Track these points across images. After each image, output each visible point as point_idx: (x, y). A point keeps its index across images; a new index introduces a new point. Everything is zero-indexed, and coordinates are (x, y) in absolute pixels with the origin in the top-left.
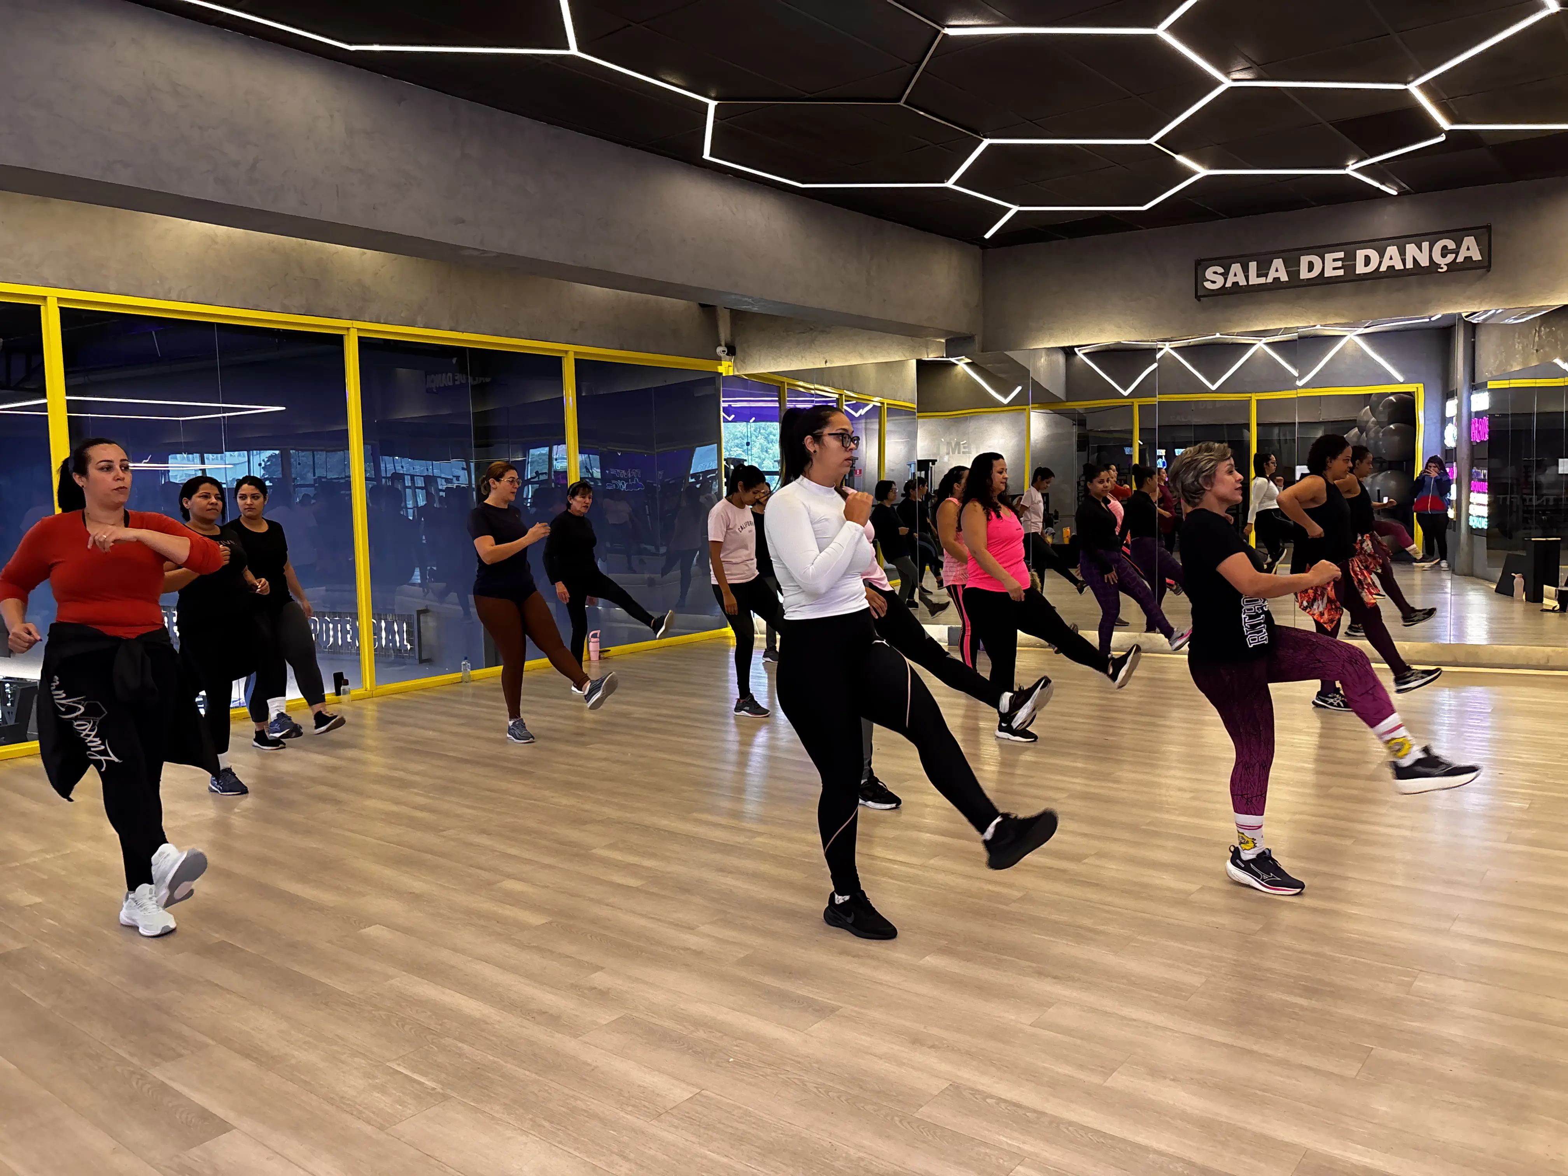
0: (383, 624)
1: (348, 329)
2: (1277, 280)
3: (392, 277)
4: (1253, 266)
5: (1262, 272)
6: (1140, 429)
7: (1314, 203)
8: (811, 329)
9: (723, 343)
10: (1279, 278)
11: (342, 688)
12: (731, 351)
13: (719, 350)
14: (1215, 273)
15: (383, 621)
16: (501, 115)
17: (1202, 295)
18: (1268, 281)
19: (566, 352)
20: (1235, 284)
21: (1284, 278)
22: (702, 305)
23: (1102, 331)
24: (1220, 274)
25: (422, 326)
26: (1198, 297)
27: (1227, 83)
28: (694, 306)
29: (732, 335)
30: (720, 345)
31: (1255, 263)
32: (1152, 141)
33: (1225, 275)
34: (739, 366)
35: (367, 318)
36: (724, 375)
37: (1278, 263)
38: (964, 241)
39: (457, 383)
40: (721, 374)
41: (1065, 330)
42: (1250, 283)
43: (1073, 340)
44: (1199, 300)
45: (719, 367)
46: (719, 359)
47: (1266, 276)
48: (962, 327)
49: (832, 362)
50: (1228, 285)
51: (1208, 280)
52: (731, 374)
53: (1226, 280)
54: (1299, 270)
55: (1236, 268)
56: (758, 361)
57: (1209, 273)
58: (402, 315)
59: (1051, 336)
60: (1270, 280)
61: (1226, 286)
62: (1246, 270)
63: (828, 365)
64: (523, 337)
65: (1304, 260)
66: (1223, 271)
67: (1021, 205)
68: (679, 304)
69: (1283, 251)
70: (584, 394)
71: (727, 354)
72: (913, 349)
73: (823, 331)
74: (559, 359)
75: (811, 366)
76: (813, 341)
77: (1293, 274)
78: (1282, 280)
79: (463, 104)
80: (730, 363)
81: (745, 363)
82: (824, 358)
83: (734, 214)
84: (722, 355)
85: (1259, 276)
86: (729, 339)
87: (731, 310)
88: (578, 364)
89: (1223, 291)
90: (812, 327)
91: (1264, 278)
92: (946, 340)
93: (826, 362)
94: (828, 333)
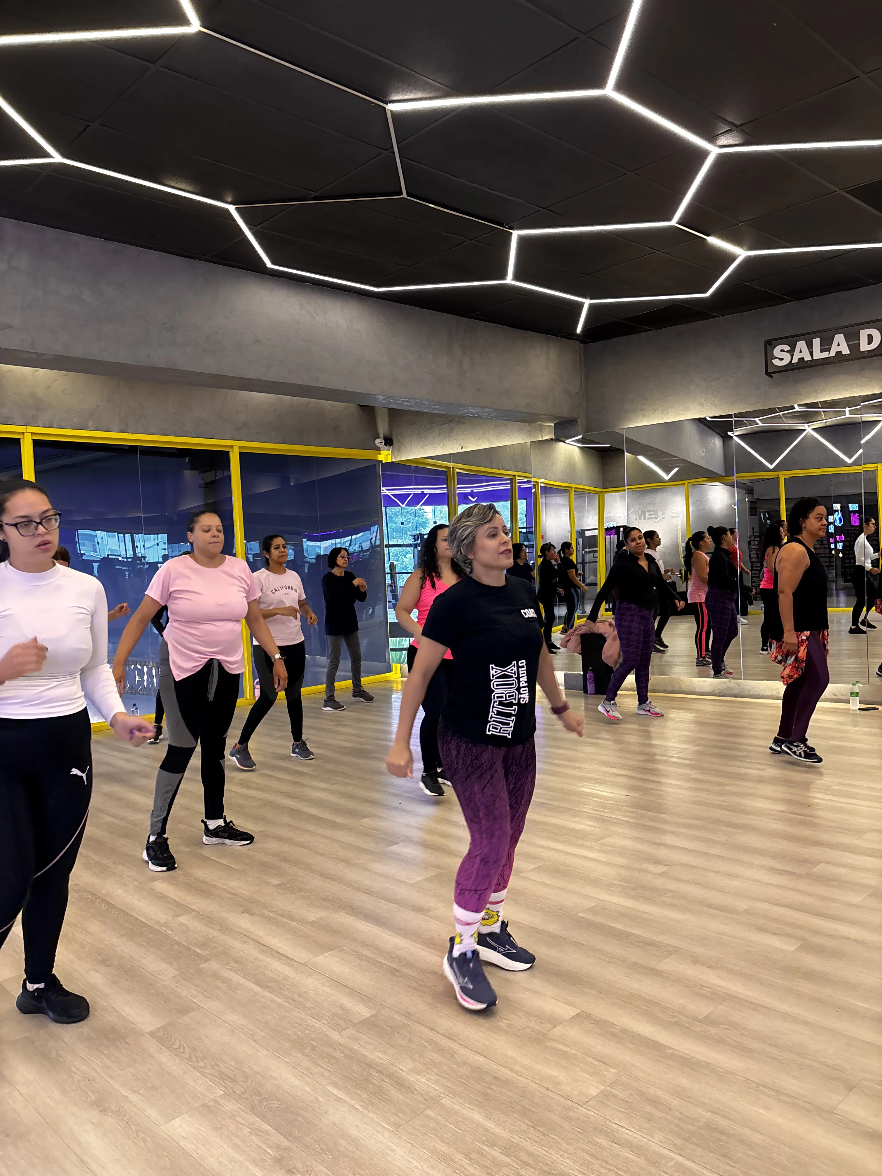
1: (23, 433)
2: (839, 353)
3: (66, 391)
4: (816, 342)
5: (826, 346)
7: (871, 281)
8: (450, 421)
9: (382, 436)
10: (841, 352)
12: (389, 442)
13: (377, 441)
14: (782, 351)
17: (771, 372)
18: (830, 356)
19: (232, 447)
20: (801, 359)
21: (846, 351)
22: (359, 405)
23: (687, 409)
25: (94, 428)
26: (769, 374)
27: (714, 151)
28: (353, 408)
29: (391, 429)
30: (379, 438)
31: (819, 339)
32: (674, 222)
33: (791, 352)
34: (396, 454)
35: (40, 423)
36: (384, 462)
37: (840, 338)
38: (562, 337)
40: (382, 461)
41: (655, 410)
42: (814, 359)
43: (662, 418)
44: (772, 377)
45: (379, 456)
46: (379, 449)
47: (829, 350)
48: (565, 413)
49: (466, 447)
50: (795, 360)
51: (777, 358)
52: (389, 460)
53: (792, 356)
54: (860, 343)
55: (801, 345)
56: (410, 449)
57: (777, 352)
58: (75, 420)
59: (644, 416)
60: (833, 354)
61: (793, 362)
62: (810, 346)
63: (464, 450)
65: (864, 334)
66: (789, 349)
67: (592, 299)
68: (340, 405)
69: (844, 327)
71: (385, 445)
72: (530, 433)
73: (459, 422)
74: (225, 453)
75: (451, 452)
76: (451, 431)
77: (854, 347)
78: (844, 353)
80: (388, 452)
81: (400, 451)
82: (461, 444)
84: (380, 445)
85: (822, 351)
86: (387, 432)
87: (389, 409)
88: (243, 456)
89: (790, 368)
90: (451, 419)
91: (828, 352)
92: (555, 424)
93: (462, 448)
94: (463, 423)
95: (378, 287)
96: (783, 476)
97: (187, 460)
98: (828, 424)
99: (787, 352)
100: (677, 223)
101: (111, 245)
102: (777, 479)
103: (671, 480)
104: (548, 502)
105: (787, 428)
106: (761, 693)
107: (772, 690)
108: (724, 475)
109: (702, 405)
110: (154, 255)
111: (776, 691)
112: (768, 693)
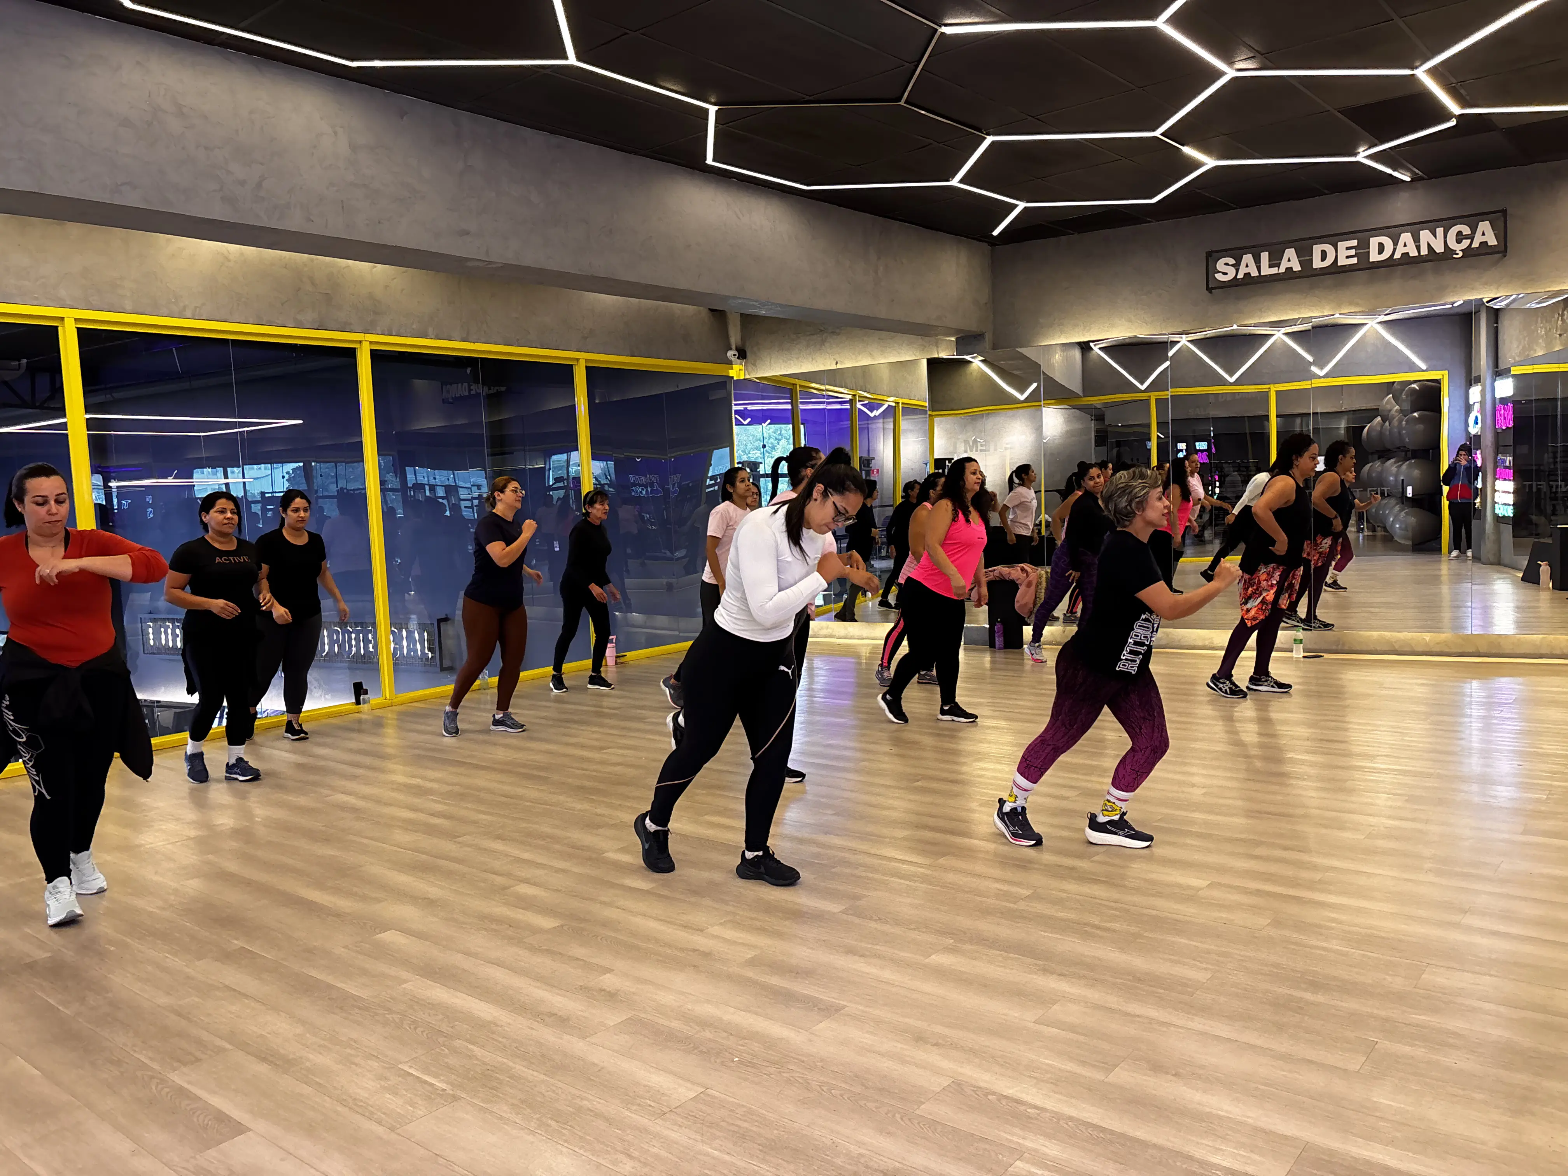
0: (404, 633)
1: (360, 342)
2: (1289, 269)
3: (403, 290)
4: (1265, 256)
5: (1275, 262)
6: (1157, 423)
7: (1326, 191)
8: (821, 331)
9: (734, 347)
10: (1291, 268)
11: (361, 698)
12: (742, 355)
13: (730, 353)
14: (1226, 264)
15: (404, 630)
16: (503, 126)
17: (1213, 287)
18: (1280, 272)
19: (577, 360)
20: (1247, 275)
21: (1297, 267)
22: (712, 310)
23: (1112, 326)
25: (433, 337)
26: (1209, 290)
27: (1230, 73)
28: (704, 312)
29: (743, 339)
30: (731, 349)
31: (1267, 253)
32: (1157, 133)
33: (1237, 266)
34: (750, 369)
35: (379, 330)
36: (735, 379)
37: (1290, 253)
38: (972, 238)
39: (473, 392)
40: (732, 377)
41: (1076, 325)
42: (1262, 274)
44: (1211, 292)
45: (730, 371)
46: (730, 363)
47: (1278, 266)
48: (971, 325)
49: (842, 363)
50: (1241, 276)
51: (1219, 272)
52: (742, 377)
53: (1237, 271)
54: (1312, 259)
55: (1248, 258)
56: (768, 363)
57: (1220, 265)
58: (414, 326)
59: (1062, 332)
60: (1282, 270)
61: (1238, 277)
62: (1257, 261)
63: (839, 366)
64: (534, 346)
65: (1317, 249)
66: (1234, 262)
67: (1028, 202)
68: (690, 309)
69: (1296, 241)
70: (597, 402)
71: (738, 358)
72: (923, 348)
73: (833, 333)
74: (570, 367)
75: (821, 368)
76: (823, 342)
77: (1306, 263)
78: (1294, 270)
79: (465, 117)
80: (741, 367)
81: (755, 366)
82: (834, 359)
83: (739, 218)
84: (733, 359)
85: (1270, 266)
86: (740, 343)
87: (741, 314)
88: (591, 371)
89: (1235, 283)
90: (822, 329)
91: (1277, 268)
92: (956, 339)
93: (837, 363)
94: (838, 334)
95: (808, 185)
96: (1154, 396)
99: (1232, 265)
100: (1160, 134)
102: (1147, 401)
106: (1192, 643)
107: (1205, 639)
108: (1081, 394)
109: (1130, 321)
110: (594, 149)
111: (1210, 641)
112: (1200, 643)
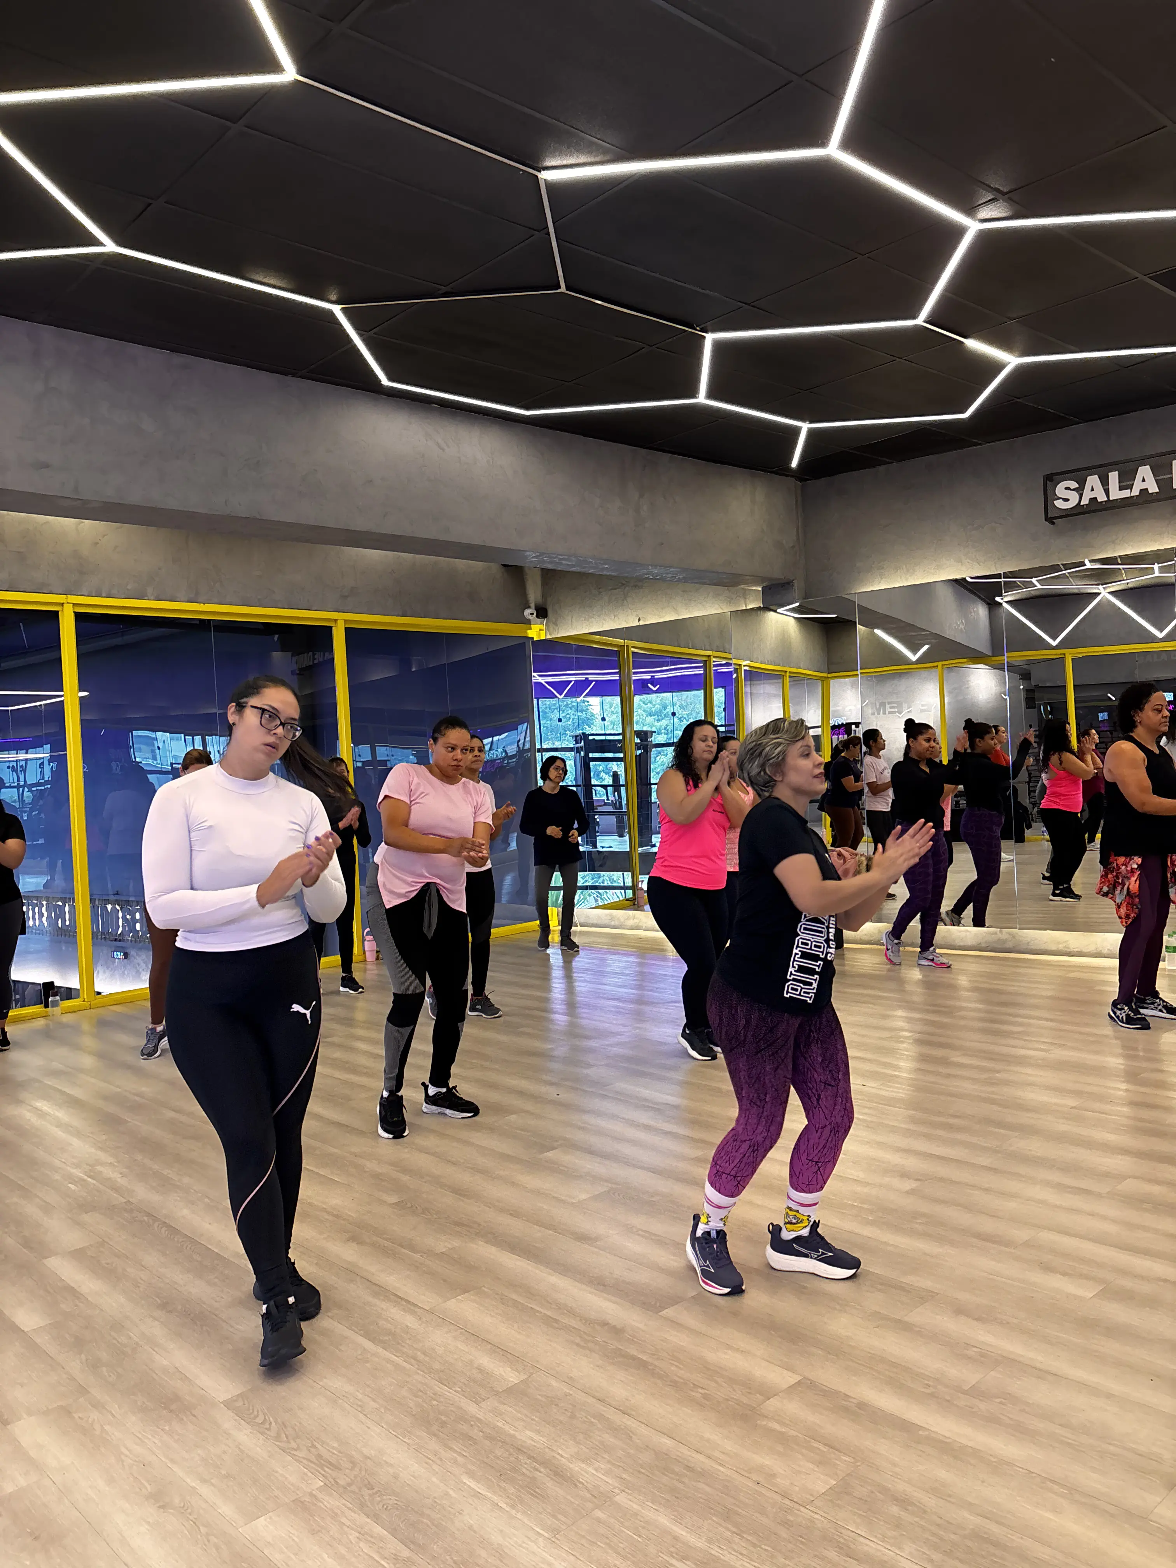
1: (63, 604)
2: (1144, 491)
3: (116, 547)
4: (1113, 476)
5: (1126, 482)
8: (623, 586)
9: (533, 605)
10: (1147, 489)
11: (50, 1000)
12: (542, 613)
13: (527, 612)
14: (1067, 489)
16: (102, 342)
17: (1052, 517)
18: (1132, 495)
19: (336, 621)
20: (1093, 500)
21: (1153, 488)
22: (503, 565)
23: (939, 567)
24: (1074, 490)
26: (1050, 520)
27: (972, 227)
28: (495, 568)
29: (544, 596)
30: (529, 607)
31: (1117, 473)
32: (920, 320)
33: (1080, 490)
34: (551, 629)
36: (535, 639)
37: (1145, 471)
40: (533, 638)
41: (897, 569)
42: (1111, 499)
43: (907, 579)
44: (1053, 523)
45: (529, 631)
46: (529, 622)
47: (1130, 487)
48: (777, 573)
49: (645, 619)
50: (1085, 501)
51: (1060, 498)
52: (543, 637)
53: (1081, 496)
54: (1172, 478)
55: (1093, 481)
56: (570, 622)
57: (1060, 490)
59: (882, 576)
60: (1135, 492)
61: (1082, 504)
62: (1105, 482)
63: (642, 623)
66: (1077, 486)
67: (811, 422)
68: (478, 566)
69: (1151, 457)
71: (537, 616)
72: (730, 600)
73: (635, 586)
74: (330, 629)
75: (624, 625)
76: (625, 598)
77: (1165, 483)
78: (1150, 492)
80: (541, 627)
81: (556, 625)
82: (637, 615)
83: (443, 449)
84: (530, 617)
85: (1121, 488)
86: (540, 600)
87: (542, 569)
88: (351, 634)
89: (1078, 511)
90: (624, 582)
91: (1129, 490)
92: (762, 588)
93: (639, 620)
94: (641, 587)
95: (528, 409)
96: (1069, 656)
97: (276, 637)
98: (1130, 586)
100: (925, 322)
101: (179, 359)
102: (1062, 660)
103: (918, 661)
104: (754, 691)
105: (1076, 591)
106: (1043, 947)
107: (1059, 943)
108: (990, 654)
109: (960, 561)
110: (234, 371)
111: (1064, 945)
112: (1054, 948)
